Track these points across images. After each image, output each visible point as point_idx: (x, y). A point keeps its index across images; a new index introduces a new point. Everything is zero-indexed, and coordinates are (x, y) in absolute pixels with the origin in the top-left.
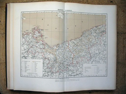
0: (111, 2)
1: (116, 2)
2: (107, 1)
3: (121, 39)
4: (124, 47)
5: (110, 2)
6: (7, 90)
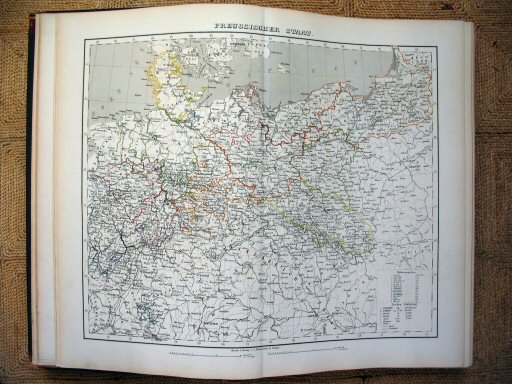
0: (447, 7)
1: (467, 7)
2: (431, 4)
3: (489, 156)
4: (500, 188)
5: (443, 9)
6: (33, 368)
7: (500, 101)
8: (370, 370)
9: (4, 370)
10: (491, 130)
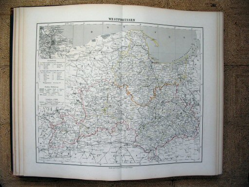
7: (238, 50)
8: (176, 177)
9: (2, 177)
10: (234, 64)
